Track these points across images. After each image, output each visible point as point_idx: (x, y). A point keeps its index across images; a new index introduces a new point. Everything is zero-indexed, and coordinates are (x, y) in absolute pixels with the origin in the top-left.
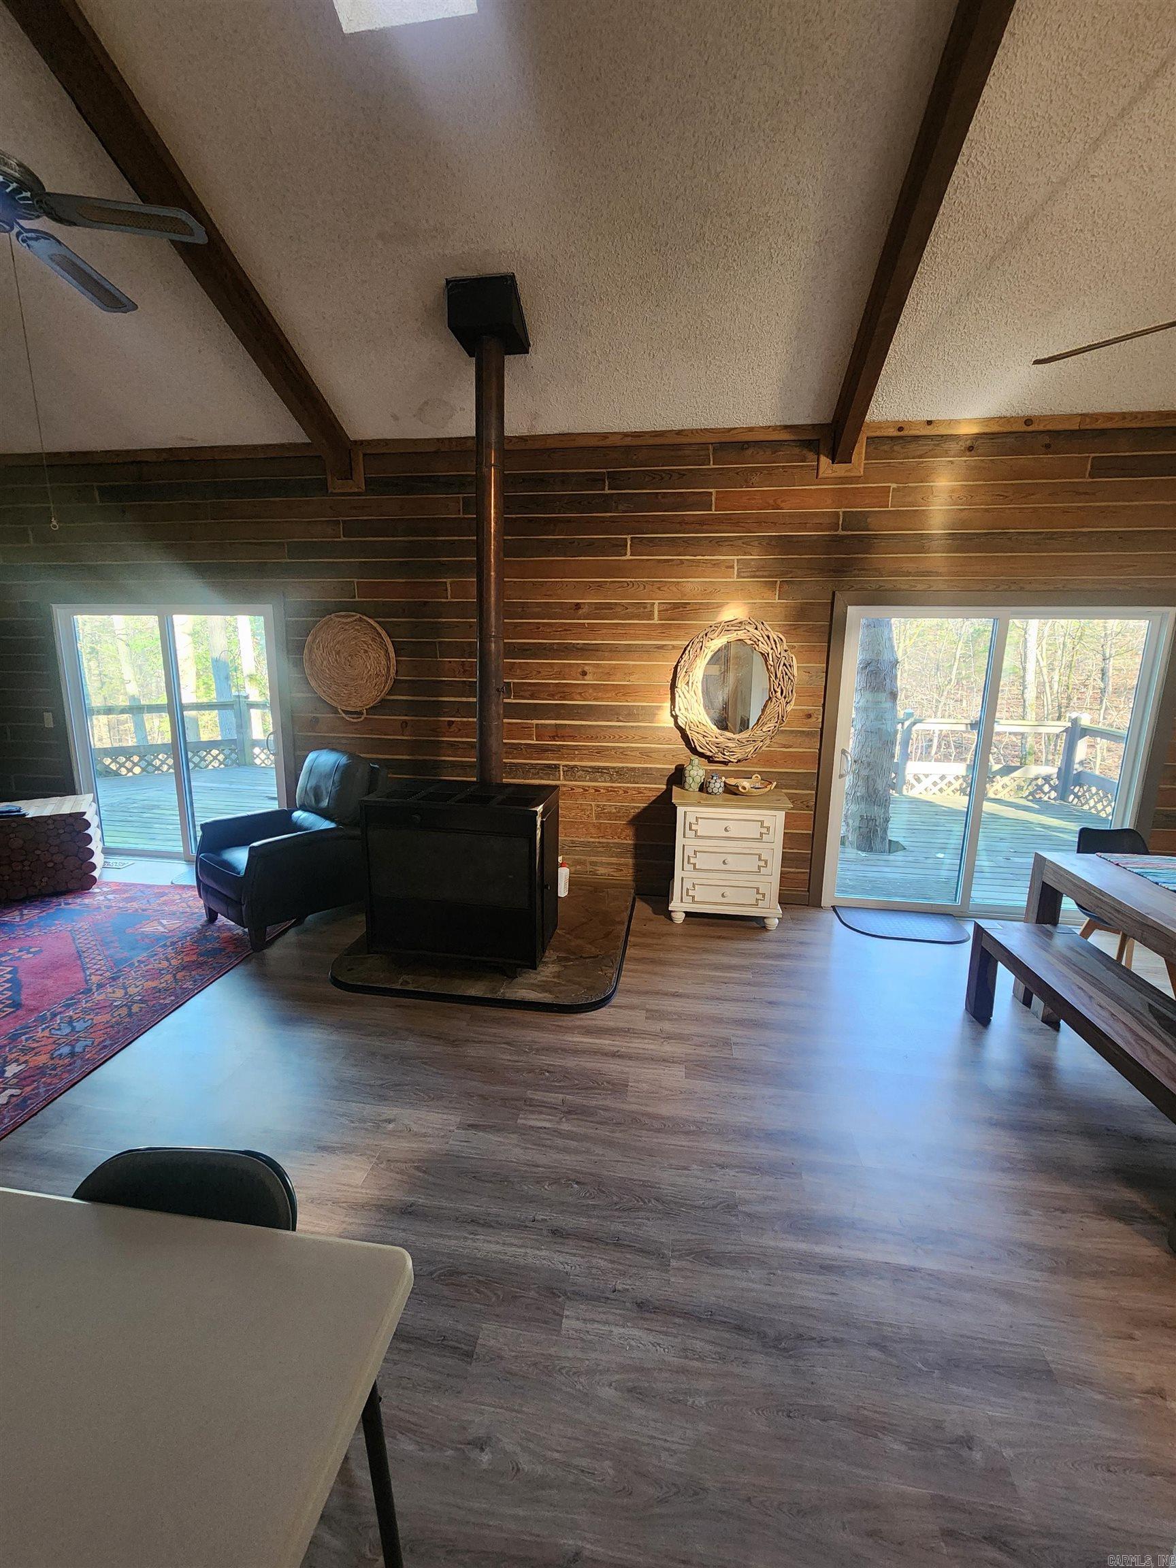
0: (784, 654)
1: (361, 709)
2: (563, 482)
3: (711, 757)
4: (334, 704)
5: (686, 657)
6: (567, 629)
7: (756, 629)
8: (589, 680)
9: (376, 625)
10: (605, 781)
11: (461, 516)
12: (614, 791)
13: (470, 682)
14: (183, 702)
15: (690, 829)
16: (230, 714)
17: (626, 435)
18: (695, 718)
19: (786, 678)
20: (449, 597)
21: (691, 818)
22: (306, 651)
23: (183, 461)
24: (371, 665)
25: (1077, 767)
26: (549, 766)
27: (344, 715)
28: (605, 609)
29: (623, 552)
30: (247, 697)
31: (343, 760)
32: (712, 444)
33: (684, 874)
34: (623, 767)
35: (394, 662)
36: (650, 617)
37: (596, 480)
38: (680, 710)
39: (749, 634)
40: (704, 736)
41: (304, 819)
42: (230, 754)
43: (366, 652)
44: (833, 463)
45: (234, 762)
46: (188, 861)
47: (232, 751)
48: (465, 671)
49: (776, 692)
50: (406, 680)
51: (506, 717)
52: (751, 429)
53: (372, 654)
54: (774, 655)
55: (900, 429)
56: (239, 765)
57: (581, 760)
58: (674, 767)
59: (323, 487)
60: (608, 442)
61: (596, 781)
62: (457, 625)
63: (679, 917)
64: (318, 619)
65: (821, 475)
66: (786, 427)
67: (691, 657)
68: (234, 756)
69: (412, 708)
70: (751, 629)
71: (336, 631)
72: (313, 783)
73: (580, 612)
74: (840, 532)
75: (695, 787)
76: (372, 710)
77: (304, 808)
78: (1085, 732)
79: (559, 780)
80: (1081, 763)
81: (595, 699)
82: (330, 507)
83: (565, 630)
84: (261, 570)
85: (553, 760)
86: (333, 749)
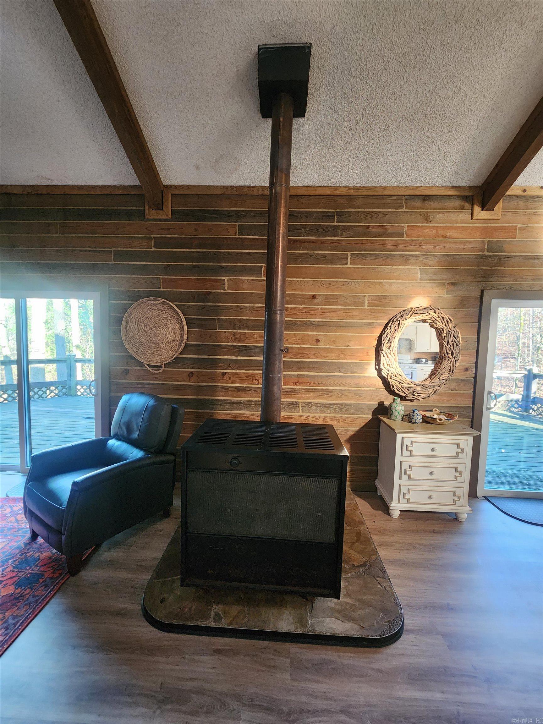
0: (453, 329)
1: (161, 364)
2: (307, 217)
3: (404, 397)
4: (141, 360)
5: (388, 331)
6: (306, 311)
7: (435, 312)
8: (320, 345)
9: (174, 306)
10: (330, 413)
11: (237, 236)
12: (336, 420)
13: (239, 346)
14: (29, 358)
15: (407, 450)
16: (64, 366)
17: (350, 188)
18: (394, 371)
19: (455, 344)
20: (226, 289)
21: (407, 442)
22: (123, 323)
23: (41, 194)
24: (169, 334)
25: (532, 395)
26: (292, 403)
27: (148, 368)
28: (332, 299)
29: (345, 262)
30: (75, 356)
31: (151, 402)
32: (405, 196)
33: (401, 482)
34: (343, 404)
35: (186, 332)
36: (362, 304)
37: (329, 217)
38: (383, 365)
39: (430, 316)
40: (400, 383)
41: (117, 447)
42: (62, 389)
43: (166, 324)
44: (482, 210)
45: (64, 394)
46: (23, 472)
47: (64, 387)
48: (236, 339)
49: (448, 354)
50: (194, 344)
51: (284, 370)
52: (430, 188)
53: (171, 326)
54: (447, 329)
55: (524, 191)
56: (67, 396)
57: (314, 398)
58: (377, 403)
59: (142, 215)
60: (338, 192)
61: (324, 413)
62: (231, 308)
63: (396, 514)
64: (134, 302)
65: (475, 218)
66: (454, 187)
67: (392, 330)
68: (64, 390)
69: (198, 363)
70: (432, 312)
71: (146, 310)
72: (125, 419)
73: (315, 300)
74: (486, 253)
75: (399, 418)
76: (168, 365)
77: (117, 437)
78: (535, 376)
79: (299, 412)
80: (535, 393)
81: (325, 358)
82: (146, 228)
83: (306, 312)
84: (94, 268)
85: (294, 399)
86: (142, 393)
